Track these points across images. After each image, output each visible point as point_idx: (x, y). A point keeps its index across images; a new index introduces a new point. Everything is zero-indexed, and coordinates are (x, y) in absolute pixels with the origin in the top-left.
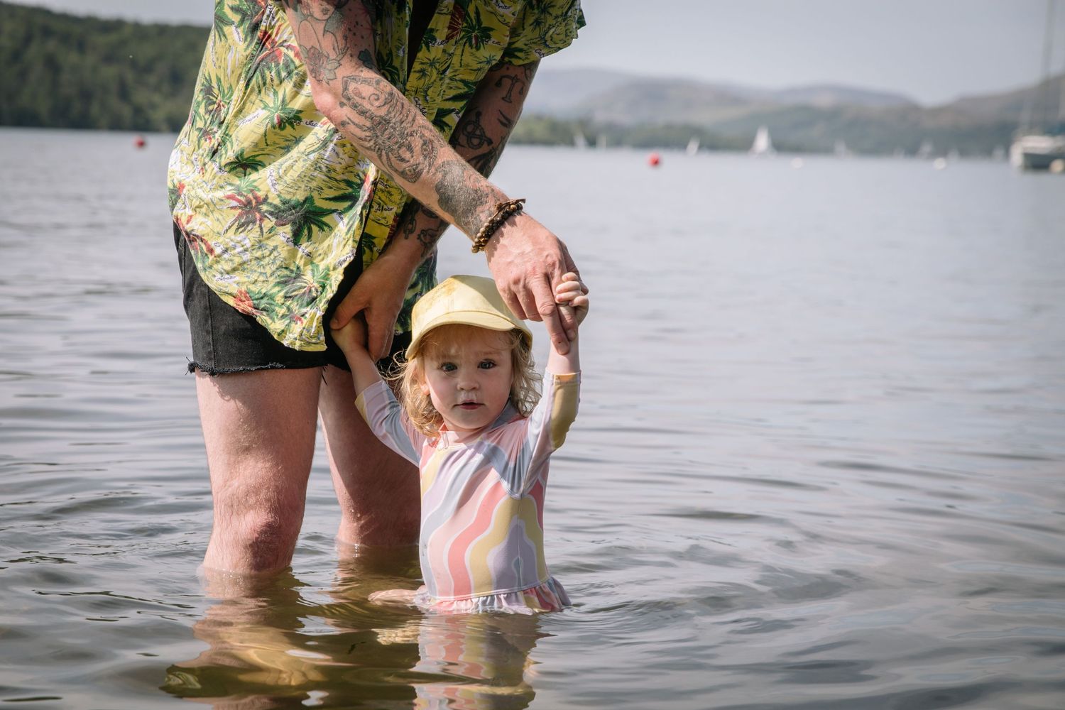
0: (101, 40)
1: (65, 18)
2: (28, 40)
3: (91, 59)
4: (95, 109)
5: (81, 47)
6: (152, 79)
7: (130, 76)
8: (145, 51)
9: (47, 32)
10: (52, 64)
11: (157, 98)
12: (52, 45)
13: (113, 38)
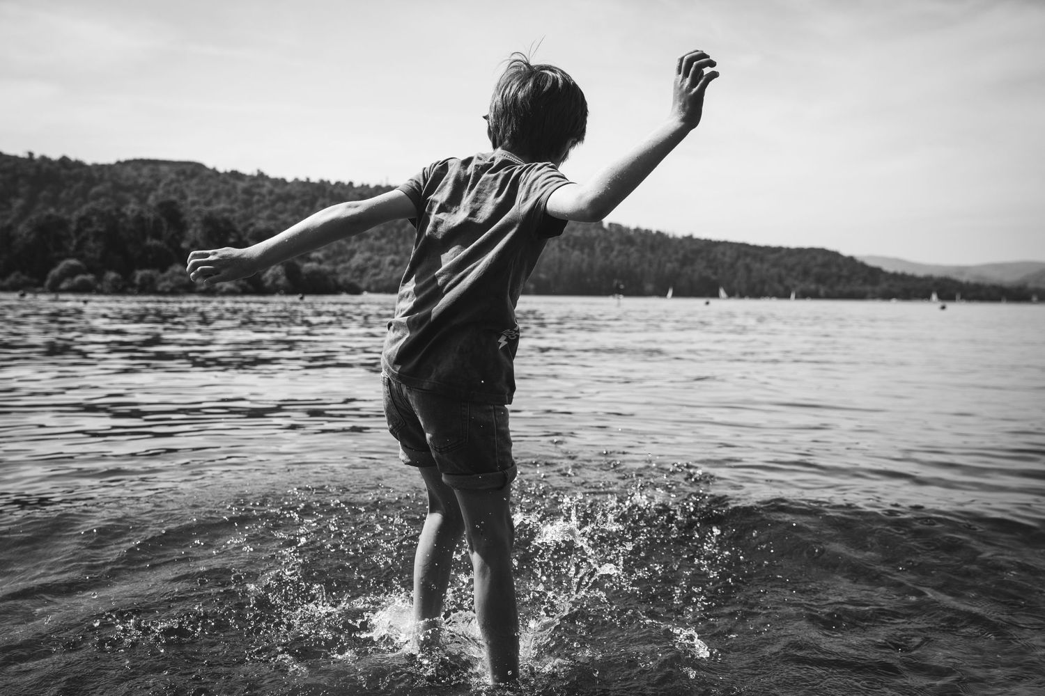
0: (772, 257)
1: (756, 247)
2: (738, 258)
3: (766, 266)
4: (767, 288)
5: (762, 260)
6: (794, 274)
7: (784, 272)
8: (791, 261)
9: (746, 254)
10: (748, 269)
11: (796, 283)
12: (748, 260)
13: (777, 255)
